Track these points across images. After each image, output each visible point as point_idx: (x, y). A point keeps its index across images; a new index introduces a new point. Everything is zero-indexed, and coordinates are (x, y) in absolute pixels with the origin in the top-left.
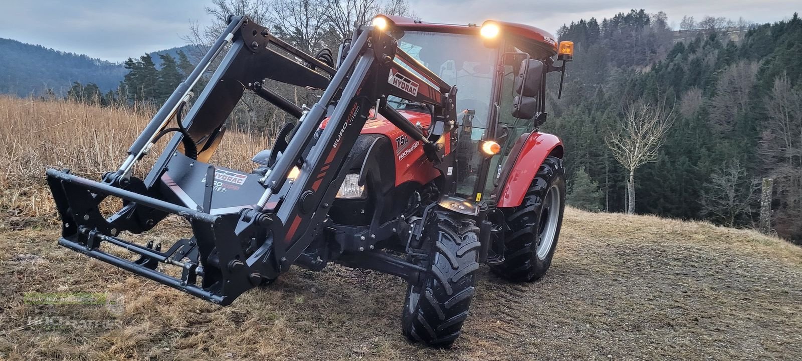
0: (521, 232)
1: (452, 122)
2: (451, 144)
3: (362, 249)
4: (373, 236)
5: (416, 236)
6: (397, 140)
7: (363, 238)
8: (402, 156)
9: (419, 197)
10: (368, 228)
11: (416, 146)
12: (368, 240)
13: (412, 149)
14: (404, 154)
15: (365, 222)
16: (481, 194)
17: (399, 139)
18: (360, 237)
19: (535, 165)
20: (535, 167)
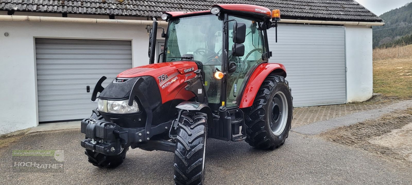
0: (256, 121)
3: (140, 140)
4: (148, 132)
5: (175, 127)
6: (159, 78)
7: (140, 134)
8: (164, 86)
10: (144, 129)
11: (175, 80)
12: (144, 135)
13: (171, 82)
14: (166, 85)
15: (142, 125)
16: (224, 102)
17: (161, 77)
18: (138, 134)
19: (260, 81)
20: (259, 82)
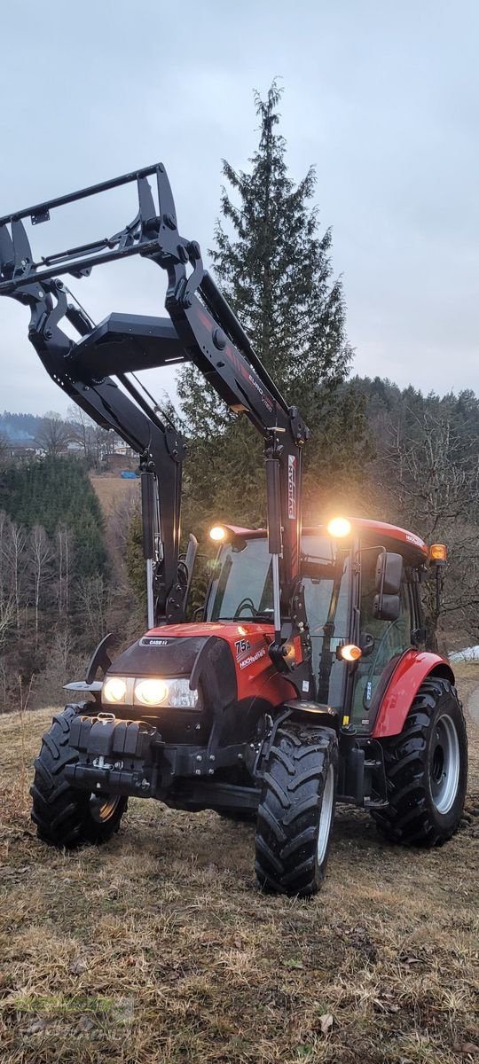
1: (301, 624)
2: (303, 652)
3: (198, 772)
4: (212, 757)
6: (236, 645)
7: (199, 757)
8: (244, 664)
9: (271, 721)
10: (206, 747)
11: (261, 655)
12: (206, 761)
13: (256, 658)
14: (246, 662)
16: (348, 717)
17: (239, 642)
18: (195, 757)
19: (415, 684)
